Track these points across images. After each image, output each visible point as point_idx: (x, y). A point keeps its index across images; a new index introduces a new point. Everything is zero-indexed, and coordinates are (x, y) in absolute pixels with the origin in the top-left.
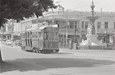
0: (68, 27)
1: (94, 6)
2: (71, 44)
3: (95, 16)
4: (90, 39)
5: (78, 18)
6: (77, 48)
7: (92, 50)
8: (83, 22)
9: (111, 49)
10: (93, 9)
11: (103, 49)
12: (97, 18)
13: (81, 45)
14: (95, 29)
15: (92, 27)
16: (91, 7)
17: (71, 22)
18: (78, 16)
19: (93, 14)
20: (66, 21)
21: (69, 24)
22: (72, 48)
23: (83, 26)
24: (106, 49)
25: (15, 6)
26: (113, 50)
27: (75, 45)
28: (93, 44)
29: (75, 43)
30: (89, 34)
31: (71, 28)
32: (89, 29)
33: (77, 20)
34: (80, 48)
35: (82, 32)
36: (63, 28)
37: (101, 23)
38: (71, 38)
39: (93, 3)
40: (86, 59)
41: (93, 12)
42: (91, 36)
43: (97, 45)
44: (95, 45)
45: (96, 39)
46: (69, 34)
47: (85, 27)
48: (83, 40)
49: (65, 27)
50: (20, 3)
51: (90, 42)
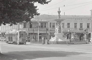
0: (39, 27)
1: (60, 11)
2: (44, 40)
3: (61, 19)
4: (57, 37)
5: (47, 20)
6: (48, 43)
7: (59, 45)
8: (51, 23)
9: (73, 44)
10: (59, 14)
11: (67, 44)
12: (62, 20)
13: (51, 41)
14: (61, 28)
15: (59, 28)
16: (58, 12)
17: (42, 23)
18: (47, 18)
19: (60, 18)
20: (38, 22)
21: (40, 25)
22: (44, 43)
23: (50, 26)
24: (69, 43)
25: (12, 14)
26: (75, 44)
27: (46, 41)
28: (60, 40)
29: (47, 40)
30: (57, 32)
31: (42, 28)
32: (57, 29)
33: (46, 21)
34: (50, 43)
35: (50, 30)
36: (35, 28)
37: (65, 23)
38: (41, 35)
39: (59, 9)
40: (59, 51)
41: (59, 16)
42: (58, 34)
43: (63, 41)
44: (62, 41)
45: (62, 36)
46: (40, 32)
47: (53, 27)
48: (52, 37)
49: (37, 27)
50: (15, 12)
51: (57, 39)
